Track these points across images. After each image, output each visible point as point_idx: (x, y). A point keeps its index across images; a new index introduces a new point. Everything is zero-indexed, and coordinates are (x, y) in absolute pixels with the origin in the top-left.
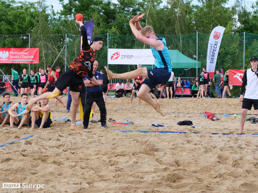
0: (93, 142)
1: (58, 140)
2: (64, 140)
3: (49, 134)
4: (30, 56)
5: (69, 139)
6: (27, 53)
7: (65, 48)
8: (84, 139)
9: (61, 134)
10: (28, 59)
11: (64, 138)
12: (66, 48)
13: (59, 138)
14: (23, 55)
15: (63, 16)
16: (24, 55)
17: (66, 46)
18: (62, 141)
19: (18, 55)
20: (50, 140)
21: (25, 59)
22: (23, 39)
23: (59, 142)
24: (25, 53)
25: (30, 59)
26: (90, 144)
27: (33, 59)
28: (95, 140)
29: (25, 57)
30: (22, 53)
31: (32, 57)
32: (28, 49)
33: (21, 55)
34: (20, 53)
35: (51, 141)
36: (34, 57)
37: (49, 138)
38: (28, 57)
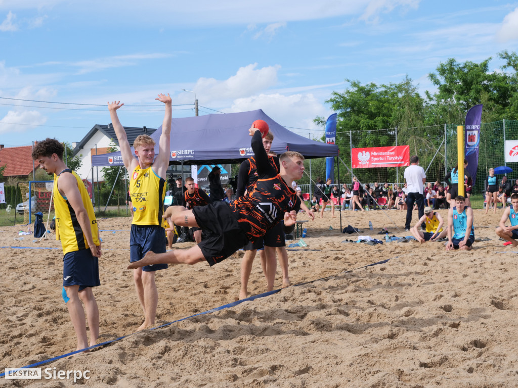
0: (472, 267)
1: (425, 264)
2: (433, 265)
3: (414, 257)
4: (398, 156)
5: (441, 263)
6: (393, 153)
7: (444, 143)
8: (461, 263)
9: (430, 257)
10: (395, 161)
11: (434, 262)
12: (446, 143)
13: (428, 262)
14: (388, 155)
15: (443, 100)
16: (391, 156)
17: (446, 140)
18: (430, 265)
19: (382, 156)
20: (415, 264)
21: (391, 161)
22: (389, 135)
23: (426, 266)
24: (391, 153)
25: (398, 161)
26: (467, 269)
27: (402, 160)
28: (476, 265)
29: (391, 159)
30: (388, 153)
31: (401, 158)
32: (395, 147)
33: (386, 155)
34: (384, 154)
35: (415, 266)
36: (403, 158)
37: (414, 262)
38: (396, 158)
